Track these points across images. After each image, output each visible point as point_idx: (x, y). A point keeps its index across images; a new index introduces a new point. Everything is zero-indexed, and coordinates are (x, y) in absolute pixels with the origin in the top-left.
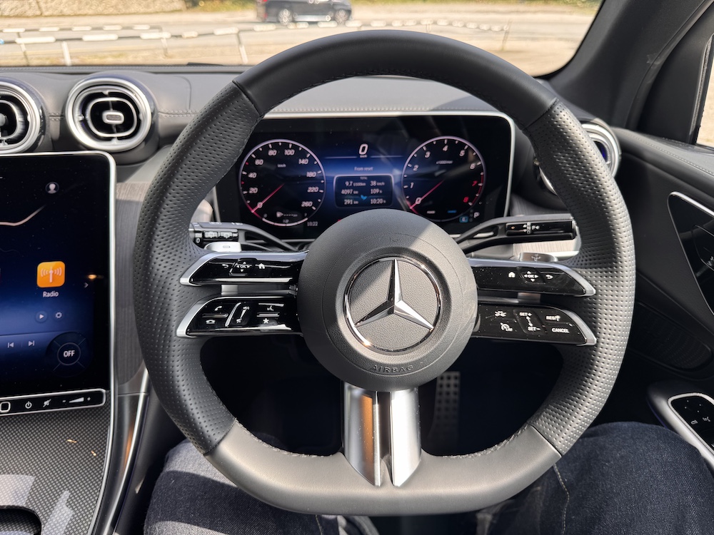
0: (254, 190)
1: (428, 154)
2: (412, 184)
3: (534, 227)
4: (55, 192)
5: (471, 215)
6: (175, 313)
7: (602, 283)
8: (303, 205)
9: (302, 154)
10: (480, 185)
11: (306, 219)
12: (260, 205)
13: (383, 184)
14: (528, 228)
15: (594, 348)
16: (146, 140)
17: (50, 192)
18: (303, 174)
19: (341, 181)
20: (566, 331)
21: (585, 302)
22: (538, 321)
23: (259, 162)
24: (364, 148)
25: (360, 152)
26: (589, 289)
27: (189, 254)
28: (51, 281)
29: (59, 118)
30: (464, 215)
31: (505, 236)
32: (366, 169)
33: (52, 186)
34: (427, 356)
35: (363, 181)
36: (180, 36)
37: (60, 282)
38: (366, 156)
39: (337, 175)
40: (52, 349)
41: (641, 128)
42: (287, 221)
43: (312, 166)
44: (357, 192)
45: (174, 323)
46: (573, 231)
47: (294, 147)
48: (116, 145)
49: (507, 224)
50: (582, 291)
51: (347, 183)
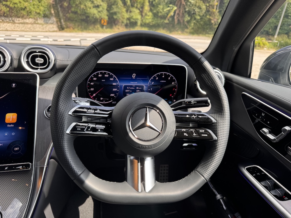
0: (92, 89)
1: (157, 78)
2: (152, 89)
3: (195, 102)
4: (15, 87)
5: (173, 101)
6: (66, 125)
7: (218, 119)
8: (111, 95)
9: (111, 76)
10: (176, 90)
11: (112, 101)
12: (94, 95)
13: (141, 88)
14: (193, 102)
15: (216, 141)
16: (51, 70)
17: (13, 87)
18: (111, 84)
19: (125, 87)
20: (206, 135)
21: (213, 125)
22: (197, 132)
23: (95, 79)
24: (134, 75)
25: (133, 77)
26: (214, 120)
27: (72, 104)
28: (11, 120)
29: (18, 60)
30: (170, 101)
31: (185, 106)
32: (135, 83)
33: (14, 85)
34: (158, 142)
35: (133, 87)
36: (57, 40)
37: (15, 121)
38: (135, 78)
39: (124, 84)
40: (9, 147)
41: (232, 72)
42: (105, 101)
43: (115, 81)
44: (131, 91)
45: (65, 129)
46: (209, 103)
47: (109, 74)
48: (39, 71)
49: (186, 101)
50: (211, 121)
51: (128, 88)
